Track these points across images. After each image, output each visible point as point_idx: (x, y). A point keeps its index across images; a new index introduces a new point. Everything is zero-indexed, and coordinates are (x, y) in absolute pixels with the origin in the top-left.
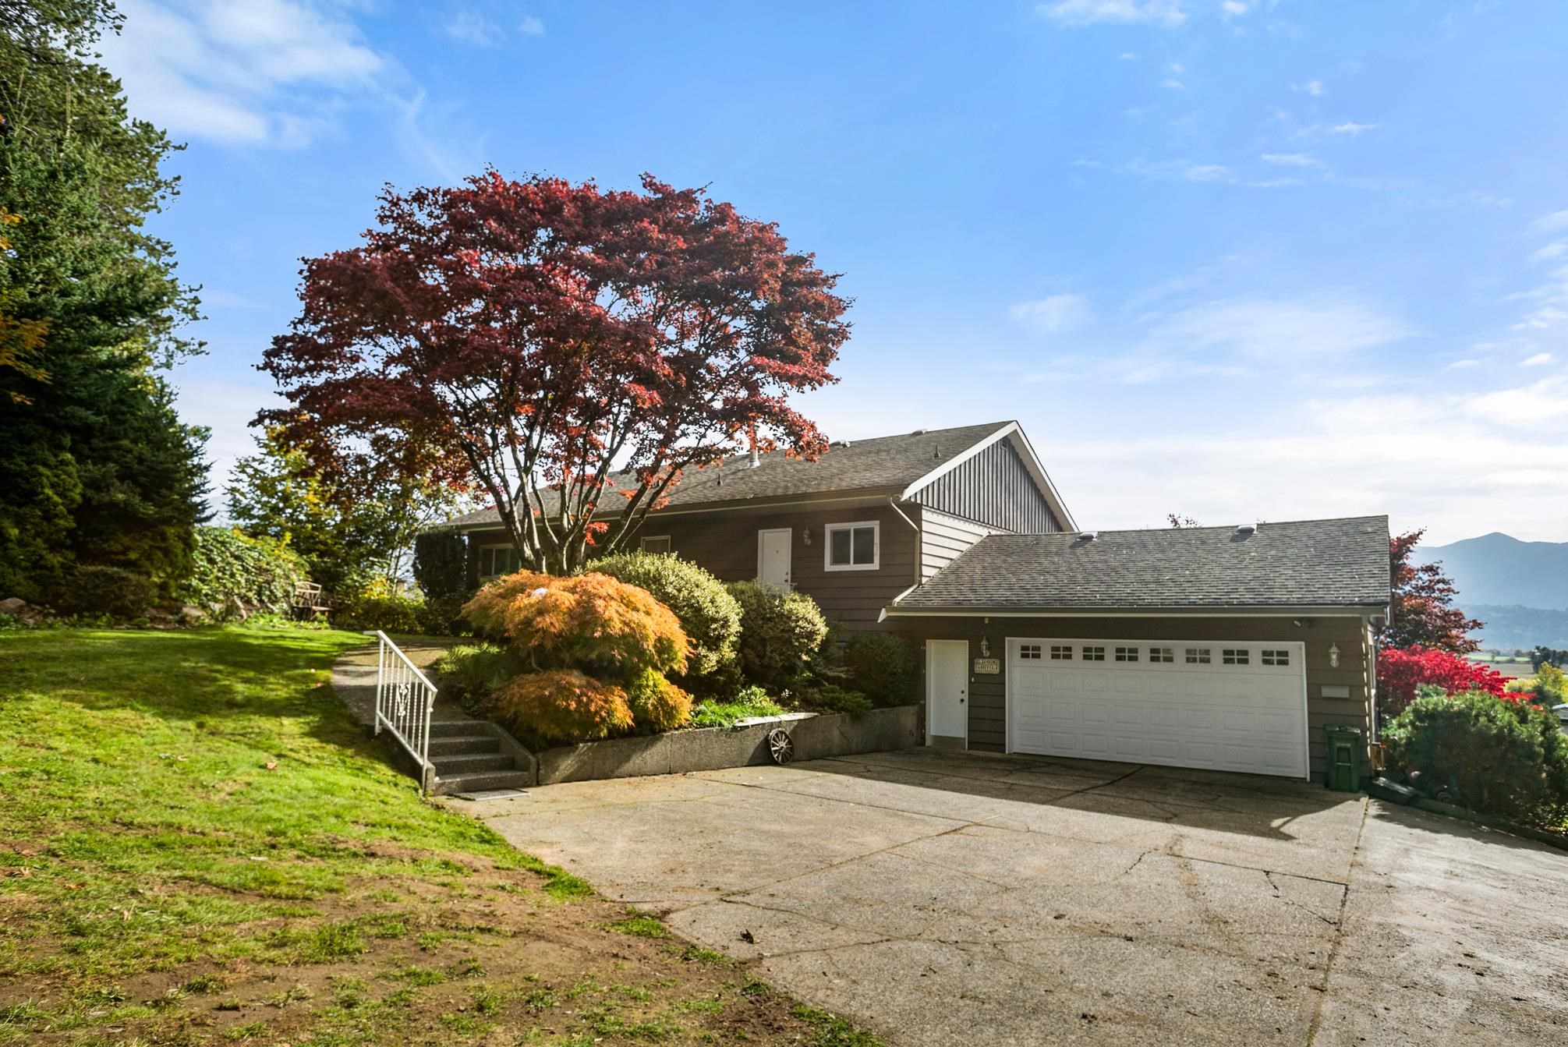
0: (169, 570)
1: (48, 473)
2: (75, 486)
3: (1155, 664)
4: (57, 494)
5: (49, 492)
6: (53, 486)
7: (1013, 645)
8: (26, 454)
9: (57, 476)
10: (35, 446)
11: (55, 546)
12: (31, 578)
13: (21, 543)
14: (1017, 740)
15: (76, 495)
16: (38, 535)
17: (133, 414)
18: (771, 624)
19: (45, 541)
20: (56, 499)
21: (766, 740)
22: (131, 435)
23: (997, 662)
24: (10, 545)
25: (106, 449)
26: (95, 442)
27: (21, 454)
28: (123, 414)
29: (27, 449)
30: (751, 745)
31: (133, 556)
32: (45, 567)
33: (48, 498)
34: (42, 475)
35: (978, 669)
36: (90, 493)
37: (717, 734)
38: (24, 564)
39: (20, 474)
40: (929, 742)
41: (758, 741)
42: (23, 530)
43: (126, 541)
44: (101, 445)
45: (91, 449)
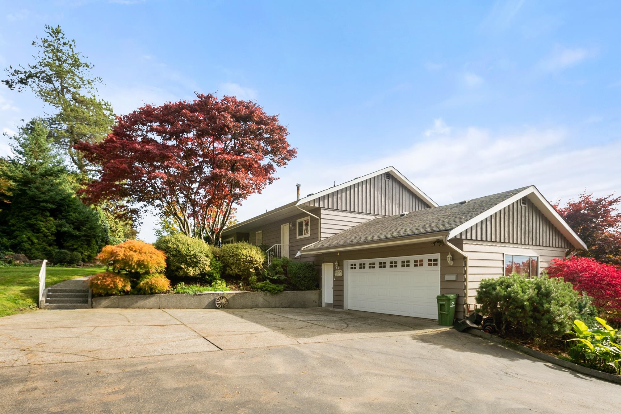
0: (90, 251)
1: (43, 223)
2: (53, 227)
3: (391, 268)
4: (47, 229)
5: (44, 229)
6: (45, 227)
7: (347, 263)
8: (36, 218)
9: (46, 224)
10: (37, 216)
11: (50, 245)
12: (45, 254)
13: (39, 244)
14: (350, 303)
15: (53, 229)
16: (44, 241)
17: (74, 204)
18: (232, 258)
19: (47, 243)
20: (47, 231)
21: (215, 300)
22: (73, 211)
23: (341, 271)
24: (36, 245)
25: (66, 216)
26: (63, 214)
27: (34, 218)
28: (71, 205)
29: (35, 217)
30: (206, 301)
31: (75, 247)
32: (47, 251)
33: (44, 231)
34: (40, 224)
35: (336, 275)
36: (59, 229)
37: (186, 296)
38: (41, 250)
39: (35, 224)
40: (324, 305)
41: (210, 300)
42: (39, 240)
43: (73, 242)
44: (65, 214)
45: (63, 216)
